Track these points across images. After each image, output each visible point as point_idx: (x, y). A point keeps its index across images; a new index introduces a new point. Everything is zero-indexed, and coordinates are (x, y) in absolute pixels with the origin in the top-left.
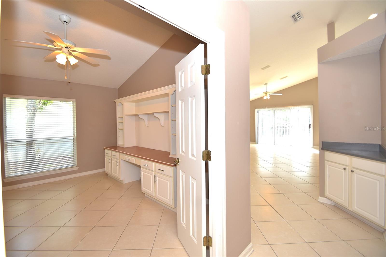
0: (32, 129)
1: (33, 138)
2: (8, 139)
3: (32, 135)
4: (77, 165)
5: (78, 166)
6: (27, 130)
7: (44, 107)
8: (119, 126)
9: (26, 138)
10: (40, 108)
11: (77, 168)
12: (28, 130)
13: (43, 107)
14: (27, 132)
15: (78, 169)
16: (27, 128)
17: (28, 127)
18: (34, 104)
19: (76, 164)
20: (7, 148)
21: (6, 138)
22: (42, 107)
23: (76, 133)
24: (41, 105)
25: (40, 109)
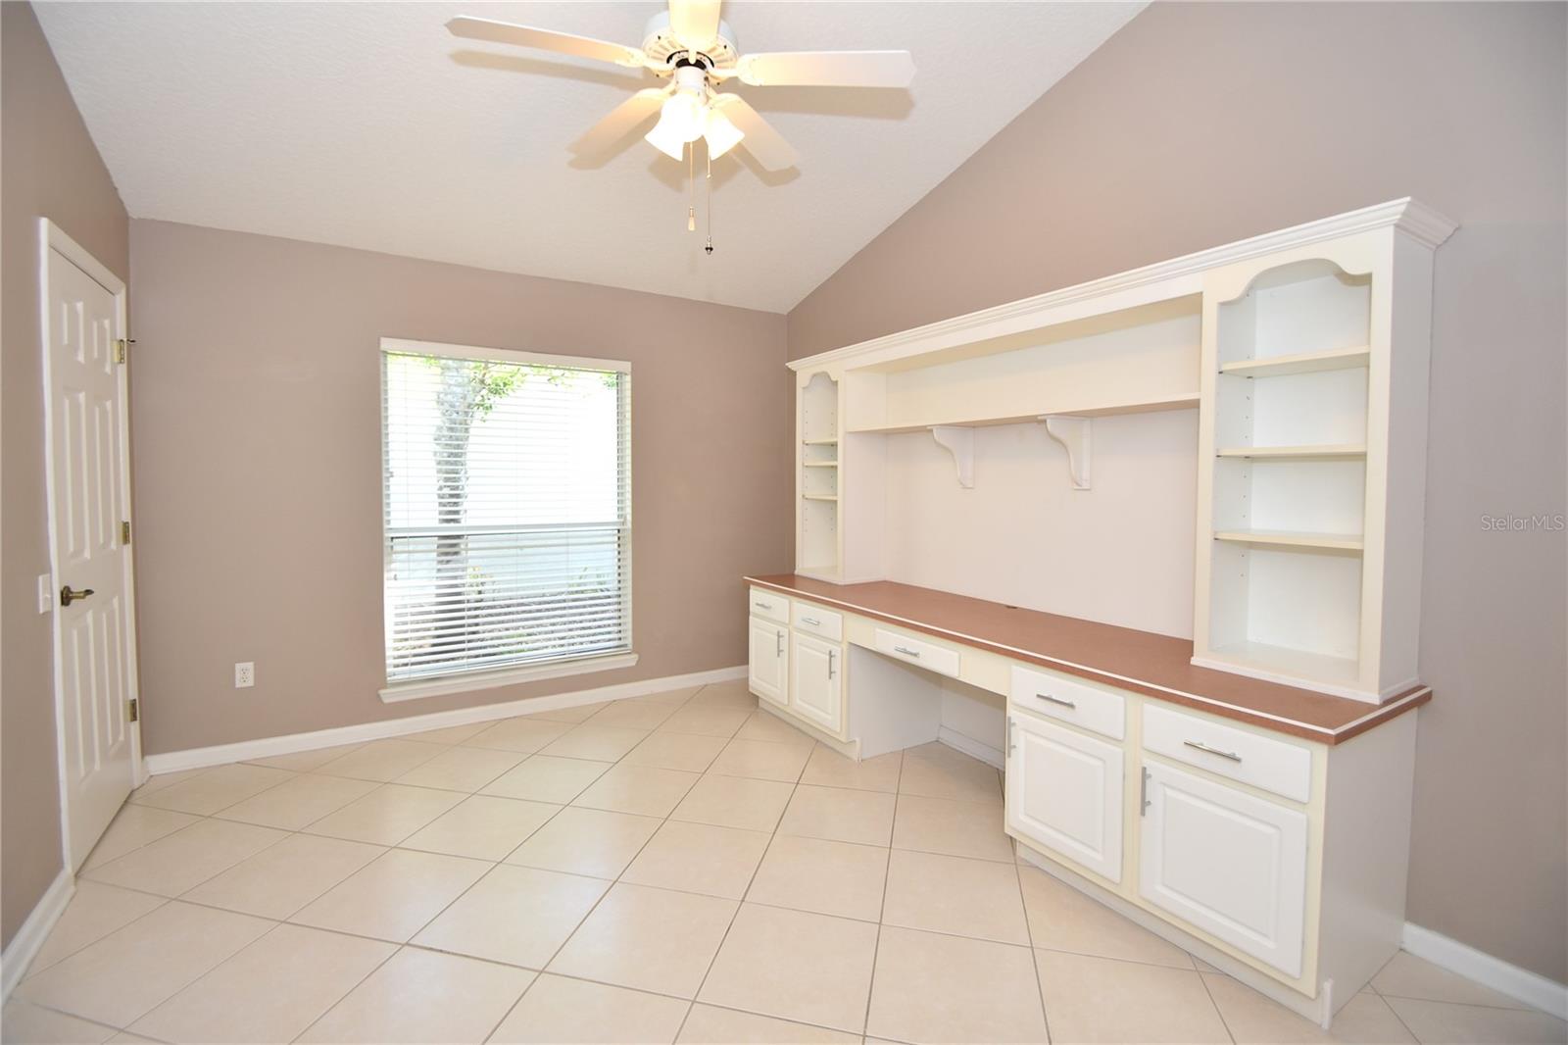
0: (457, 488)
1: (463, 524)
2: (393, 525)
3: (457, 512)
4: (630, 647)
5: (637, 652)
6: (440, 492)
7: (494, 399)
8: (807, 486)
9: (436, 524)
10: (482, 405)
11: (631, 660)
12: (447, 491)
13: (491, 402)
14: (441, 497)
15: (637, 664)
16: (442, 483)
17: (447, 480)
18: (464, 386)
19: (629, 641)
20: (391, 562)
21: (389, 522)
22: (486, 401)
23: (629, 511)
24: (484, 392)
25: (481, 408)
